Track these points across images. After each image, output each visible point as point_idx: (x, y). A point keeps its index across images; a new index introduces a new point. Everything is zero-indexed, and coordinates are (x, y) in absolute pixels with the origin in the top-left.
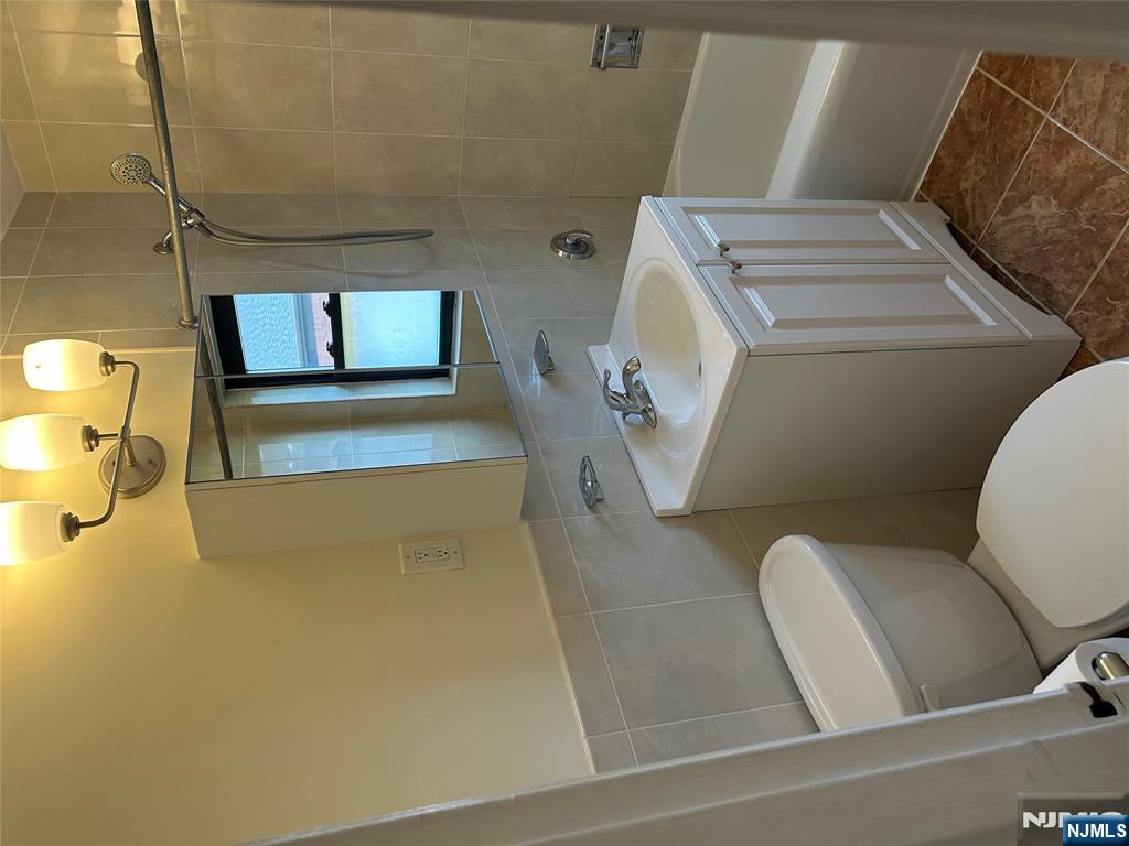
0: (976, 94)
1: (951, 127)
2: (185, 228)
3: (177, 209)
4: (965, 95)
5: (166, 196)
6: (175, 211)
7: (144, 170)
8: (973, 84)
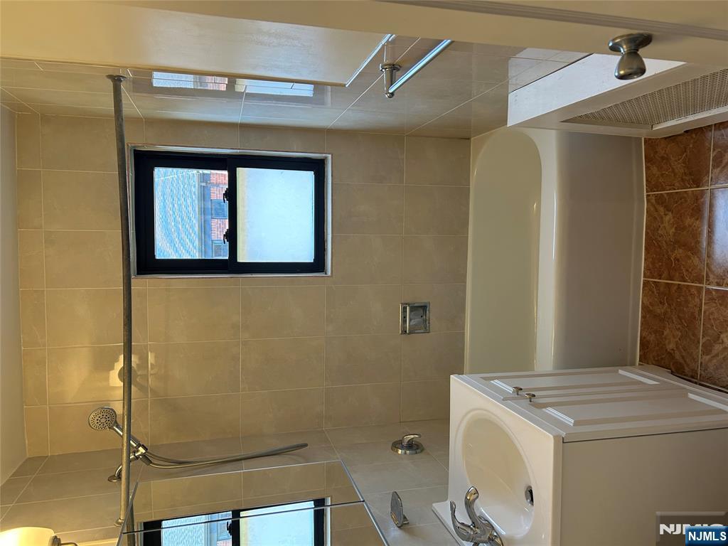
0: (650, 292)
1: (643, 317)
2: (134, 459)
3: (129, 445)
4: (643, 296)
5: (122, 436)
6: (127, 446)
7: (110, 418)
8: (646, 288)
